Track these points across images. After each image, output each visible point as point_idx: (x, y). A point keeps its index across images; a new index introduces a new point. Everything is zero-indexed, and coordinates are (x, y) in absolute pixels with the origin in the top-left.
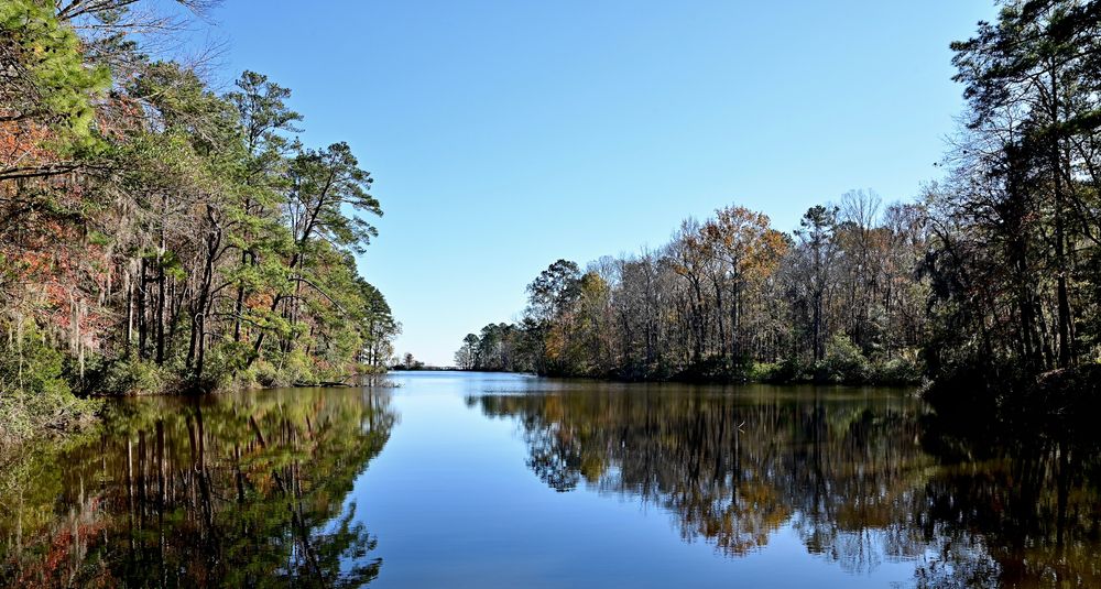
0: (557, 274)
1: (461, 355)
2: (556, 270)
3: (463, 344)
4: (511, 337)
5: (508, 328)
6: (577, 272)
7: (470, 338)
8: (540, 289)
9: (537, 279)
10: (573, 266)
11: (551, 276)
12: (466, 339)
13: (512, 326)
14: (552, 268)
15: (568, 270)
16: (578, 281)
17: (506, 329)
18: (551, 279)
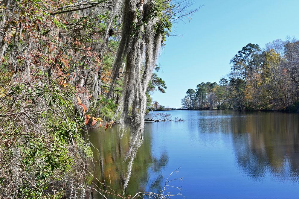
0: (247, 52)
1: (185, 101)
2: (247, 50)
3: (186, 95)
4: (215, 90)
5: (212, 85)
6: (259, 50)
7: (190, 91)
8: (237, 61)
9: (236, 55)
10: (257, 47)
11: (244, 53)
12: (187, 92)
13: (214, 83)
14: (244, 48)
15: (253, 49)
16: (260, 56)
17: (211, 85)
18: (244, 55)
